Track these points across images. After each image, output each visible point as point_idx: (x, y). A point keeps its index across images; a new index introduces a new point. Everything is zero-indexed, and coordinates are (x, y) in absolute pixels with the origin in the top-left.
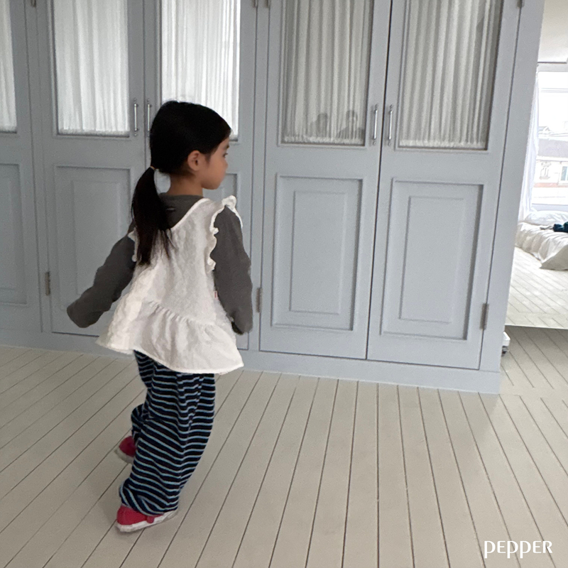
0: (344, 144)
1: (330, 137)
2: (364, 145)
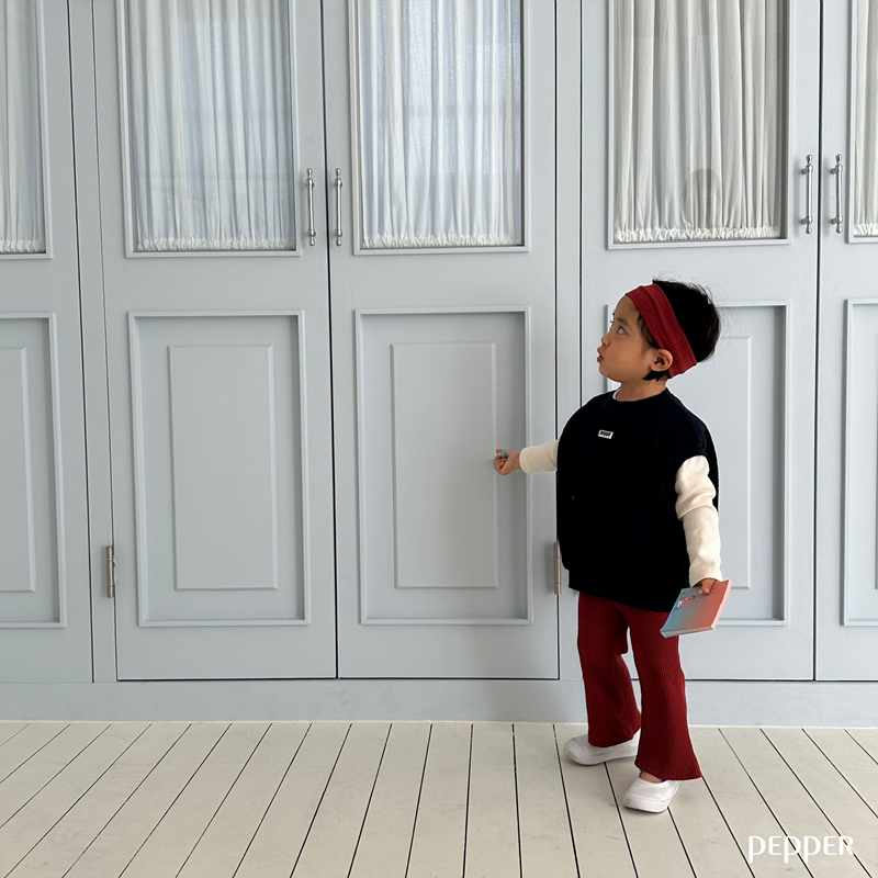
0: (739, 238)
1: (709, 226)
2: (783, 236)
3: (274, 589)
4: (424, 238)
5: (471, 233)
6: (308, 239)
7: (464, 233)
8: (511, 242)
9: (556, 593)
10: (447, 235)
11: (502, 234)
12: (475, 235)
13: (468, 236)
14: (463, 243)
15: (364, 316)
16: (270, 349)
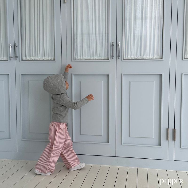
4: (138, 57)
5: (150, 56)
6: (112, 58)
7: (148, 56)
8: (159, 58)
9: (168, 140)
10: (144, 56)
11: (157, 56)
12: (151, 56)
13: (149, 57)
14: (148, 58)
15: (124, 75)
16: (102, 82)
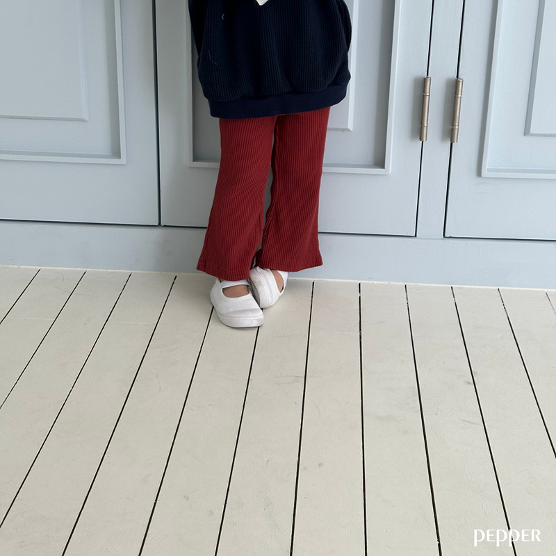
3: (83, 120)
9: (421, 139)
